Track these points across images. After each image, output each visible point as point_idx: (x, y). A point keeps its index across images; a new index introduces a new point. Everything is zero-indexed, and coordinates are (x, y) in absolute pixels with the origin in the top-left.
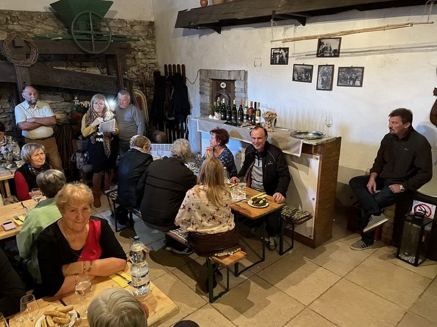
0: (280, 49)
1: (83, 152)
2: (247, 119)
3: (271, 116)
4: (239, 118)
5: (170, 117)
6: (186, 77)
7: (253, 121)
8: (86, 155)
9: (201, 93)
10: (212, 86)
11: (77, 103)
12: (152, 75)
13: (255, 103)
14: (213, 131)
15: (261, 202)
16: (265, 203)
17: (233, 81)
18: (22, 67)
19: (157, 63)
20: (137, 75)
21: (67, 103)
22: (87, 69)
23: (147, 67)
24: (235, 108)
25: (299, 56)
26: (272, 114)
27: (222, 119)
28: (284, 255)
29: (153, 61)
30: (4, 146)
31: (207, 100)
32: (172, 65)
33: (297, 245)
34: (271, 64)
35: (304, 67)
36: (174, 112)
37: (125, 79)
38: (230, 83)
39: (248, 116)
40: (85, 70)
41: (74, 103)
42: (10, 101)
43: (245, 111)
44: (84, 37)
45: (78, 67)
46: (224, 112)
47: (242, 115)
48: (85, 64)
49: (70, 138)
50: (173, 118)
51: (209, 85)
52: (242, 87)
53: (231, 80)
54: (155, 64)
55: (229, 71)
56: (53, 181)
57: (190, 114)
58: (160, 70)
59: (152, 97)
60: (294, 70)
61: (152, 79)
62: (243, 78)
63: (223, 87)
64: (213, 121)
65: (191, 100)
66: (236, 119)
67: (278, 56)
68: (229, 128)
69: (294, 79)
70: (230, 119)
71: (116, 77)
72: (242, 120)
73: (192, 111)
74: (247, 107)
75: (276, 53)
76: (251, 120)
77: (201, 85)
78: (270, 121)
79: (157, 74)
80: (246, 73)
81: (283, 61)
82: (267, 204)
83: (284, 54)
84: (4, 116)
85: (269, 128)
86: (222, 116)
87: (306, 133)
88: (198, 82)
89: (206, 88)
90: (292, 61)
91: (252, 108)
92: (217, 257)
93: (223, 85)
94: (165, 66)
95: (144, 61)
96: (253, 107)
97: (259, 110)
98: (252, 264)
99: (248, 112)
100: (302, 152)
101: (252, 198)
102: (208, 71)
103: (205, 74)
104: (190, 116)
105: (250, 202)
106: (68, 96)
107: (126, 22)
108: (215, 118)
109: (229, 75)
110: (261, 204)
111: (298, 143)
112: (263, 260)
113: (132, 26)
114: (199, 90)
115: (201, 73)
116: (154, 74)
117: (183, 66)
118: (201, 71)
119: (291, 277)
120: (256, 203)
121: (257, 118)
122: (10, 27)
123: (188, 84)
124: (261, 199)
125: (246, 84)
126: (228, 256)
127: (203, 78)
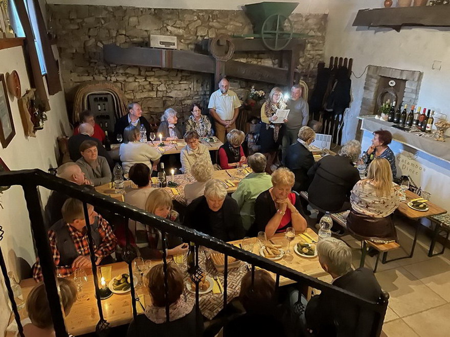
2: (417, 124)
3: (444, 126)
4: (408, 123)
5: (328, 109)
6: (352, 70)
7: (423, 127)
8: (255, 137)
9: (365, 88)
10: (379, 82)
11: (253, 91)
12: (317, 66)
13: (429, 111)
14: (377, 133)
15: (421, 206)
16: (425, 207)
17: (405, 81)
18: (222, 62)
19: (324, 54)
20: (303, 66)
21: (242, 90)
22: (262, 60)
23: (313, 58)
24: (405, 112)
26: (446, 124)
27: (389, 121)
28: (432, 258)
29: (320, 52)
30: (201, 123)
31: (371, 96)
32: (339, 58)
36: (333, 105)
37: (295, 73)
38: (401, 82)
39: (418, 122)
40: (261, 61)
41: (251, 91)
42: (202, 85)
43: (416, 117)
45: (256, 58)
46: (393, 115)
47: (412, 120)
48: (261, 56)
49: (246, 121)
50: (331, 110)
51: (376, 81)
52: (414, 88)
53: (402, 80)
54: (322, 56)
55: (402, 70)
56: (260, 161)
57: (348, 107)
58: (325, 61)
59: (312, 87)
61: (316, 70)
62: (416, 79)
63: (391, 85)
64: (378, 121)
65: (353, 94)
66: (404, 123)
68: (393, 131)
70: (398, 122)
71: (287, 69)
72: (411, 125)
73: (352, 104)
74: (419, 113)
76: (421, 126)
77: (367, 80)
78: (442, 130)
79: (321, 65)
80: (421, 74)
82: (427, 209)
84: (197, 98)
85: (440, 137)
86: (390, 118)
88: (364, 77)
89: (372, 84)
91: (424, 115)
92: (373, 242)
93: (392, 83)
94: (332, 58)
96: (426, 114)
97: (432, 118)
99: (418, 117)
101: (412, 201)
102: (378, 68)
103: (373, 70)
104: (349, 109)
105: (410, 204)
106: (244, 84)
107: (302, 16)
108: (381, 119)
109: (401, 74)
110: (421, 208)
112: (411, 256)
113: (307, 20)
114: (364, 86)
115: (369, 69)
116: (318, 65)
117: (351, 60)
118: (369, 67)
119: (438, 276)
120: (417, 206)
121: (428, 125)
123: (352, 78)
124: (422, 203)
125: (419, 85)
126: (383, 244)
127: (370, 74)
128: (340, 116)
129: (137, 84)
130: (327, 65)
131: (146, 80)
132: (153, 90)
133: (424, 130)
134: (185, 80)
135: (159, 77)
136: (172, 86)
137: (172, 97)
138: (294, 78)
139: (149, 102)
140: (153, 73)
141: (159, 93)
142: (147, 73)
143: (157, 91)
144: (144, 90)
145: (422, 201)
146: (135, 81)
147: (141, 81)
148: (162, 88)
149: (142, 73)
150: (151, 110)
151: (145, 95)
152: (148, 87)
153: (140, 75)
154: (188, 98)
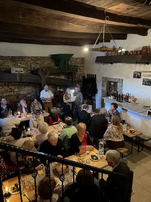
0: (138, 72)
1: (61, 108)
2: (125, 99)
6: (96, 79)
8: (61, 109)
9: (102, 86)
10: (107, 83)
13: (129, 94)
14: (112, 104)
15: (133, 132)
16: (134, 132)
17: (117, 82)
18: (44, 78)
23: (80, 75)
24: (120, 95)
25: (146, 76)
26: (136, 99)
27: (114, 99)
28: (139, 152)
29: (83, 72)
31: (105, 89)
32: (91, 74)
33: (144, 149)
34: (134, 77)
35: (148, 80)
36: (91, 93)
37: (75, 81)
38: (116, 83)
39: (125, 98)
40: (60, 77)
41: (57, 89)
44: (63, 67)
45: (57, 76)
46: (115, 96)
47: (123, 98)
50: (90, 95)
52: (121, 85)
54: (84, 73)
58: (85, 76)
59: (81, 86)
60: (144, 81)
62: (121, 82)
64: (110, 99)
66: (120, 99)
67: (136, 75)
68: (118, 103)
69: (143, 84)
70: (118, 99)
71: (71, 80)
72: (122, 100)
73: (98, 92)
74: (125, 95)
75: (136, 74)
76: (126, 100)
77: (103, 82)
78: (134, 101)
80: (122, 80)
81: (139, 77)
82: (135, 133)
83: (139, 74)
84: (33, 93)
85: (134, 104)
87: (150, 107)
88: (101, 81)
89: (105, 84)
90: (142, 77)
91: (127, 96)
93: (112, 84)
94: (88, 74)
95: (80, 72)
96: (128, 95)
97: (130, 97)
98: (127, 154)
100: (148, 114)
101: (129, 130)
102: (106, 78)
103: (105, 79)
104: (97, 94)
105: (129, 132)
107: (74, 58)
109: (115, 80)
111: (147, 111)
112: (132, 153)
113: (76, 60)
115: (103, 78)
116: (83, 77)
117: (95, 75)
118: (103, 77)
119: (143, 160)
120: (131, 132)
121: (129, 99)
122: (37, 62)
123: (97, 82)
124: (133, 131)
125: (122, 84)
126: (122, 150)
127: (104, 80)
128: (94, 97)
129: (4, 89)
130: (86, 77)
131: (8, 87)
132: (12, 92)
133: (128, 102)
134: (27, 86)
135: (15, 85)
136: (21, 89)
137: (21, 94)
138: (75, 83)
139: (10, 97)
140: (12, 84)
141: (15, 92)
142: (9, 84)
143: (14, 91)
144: (8, 92)
145: (133, 130)
146: (3, 88)
147: (6, 88)
148: (16, 90)
149: (6, 84)
150: (11, 101)
151: (8, 94)
152: (9, 90)
153: (5, 85)
154: (29, 94)
